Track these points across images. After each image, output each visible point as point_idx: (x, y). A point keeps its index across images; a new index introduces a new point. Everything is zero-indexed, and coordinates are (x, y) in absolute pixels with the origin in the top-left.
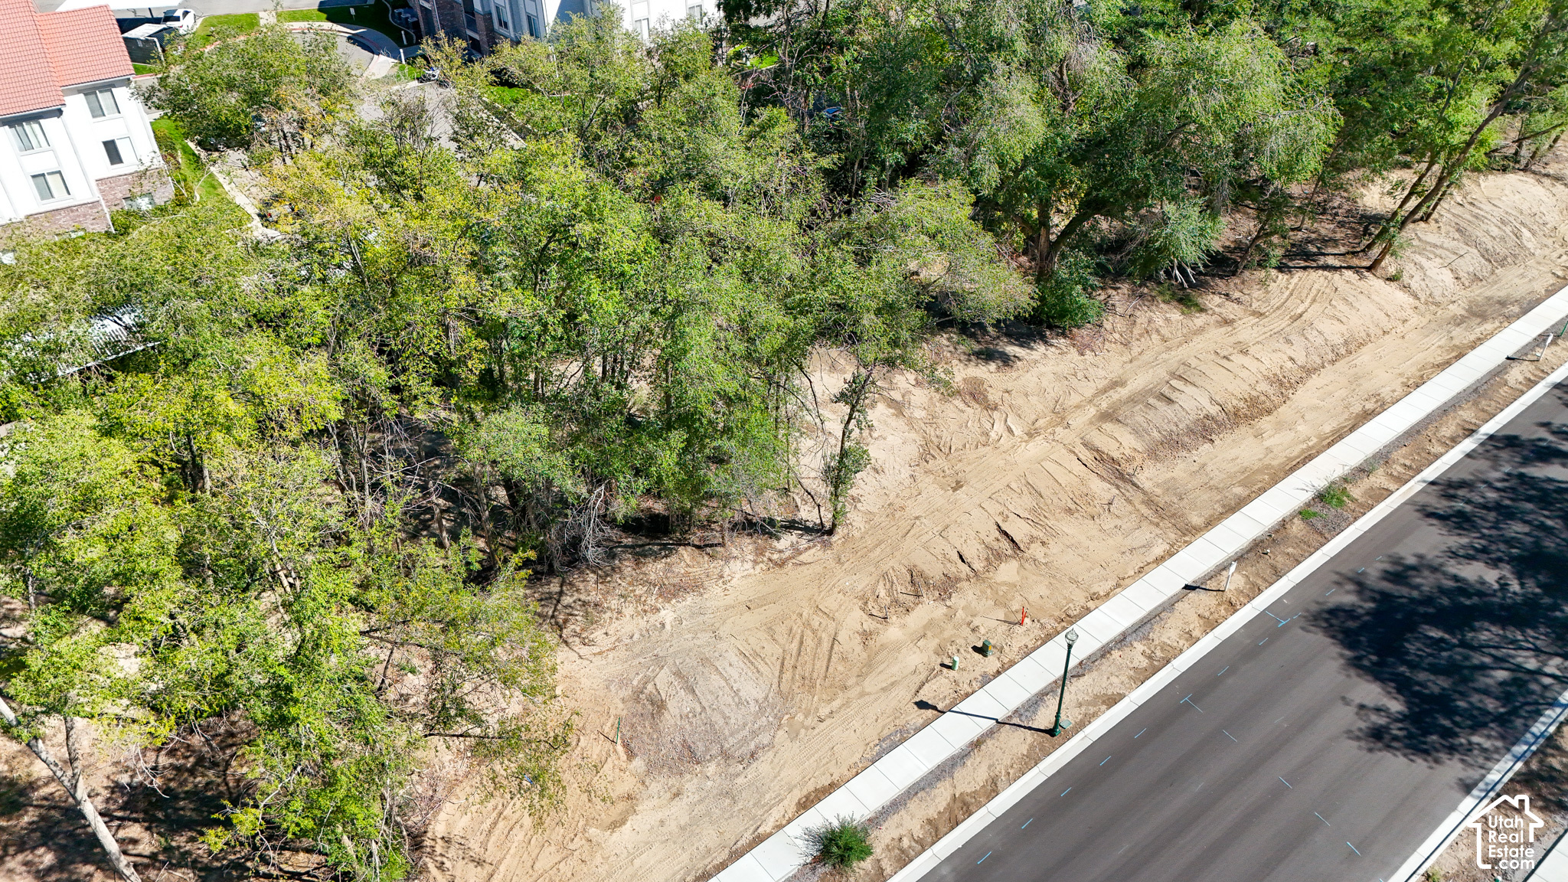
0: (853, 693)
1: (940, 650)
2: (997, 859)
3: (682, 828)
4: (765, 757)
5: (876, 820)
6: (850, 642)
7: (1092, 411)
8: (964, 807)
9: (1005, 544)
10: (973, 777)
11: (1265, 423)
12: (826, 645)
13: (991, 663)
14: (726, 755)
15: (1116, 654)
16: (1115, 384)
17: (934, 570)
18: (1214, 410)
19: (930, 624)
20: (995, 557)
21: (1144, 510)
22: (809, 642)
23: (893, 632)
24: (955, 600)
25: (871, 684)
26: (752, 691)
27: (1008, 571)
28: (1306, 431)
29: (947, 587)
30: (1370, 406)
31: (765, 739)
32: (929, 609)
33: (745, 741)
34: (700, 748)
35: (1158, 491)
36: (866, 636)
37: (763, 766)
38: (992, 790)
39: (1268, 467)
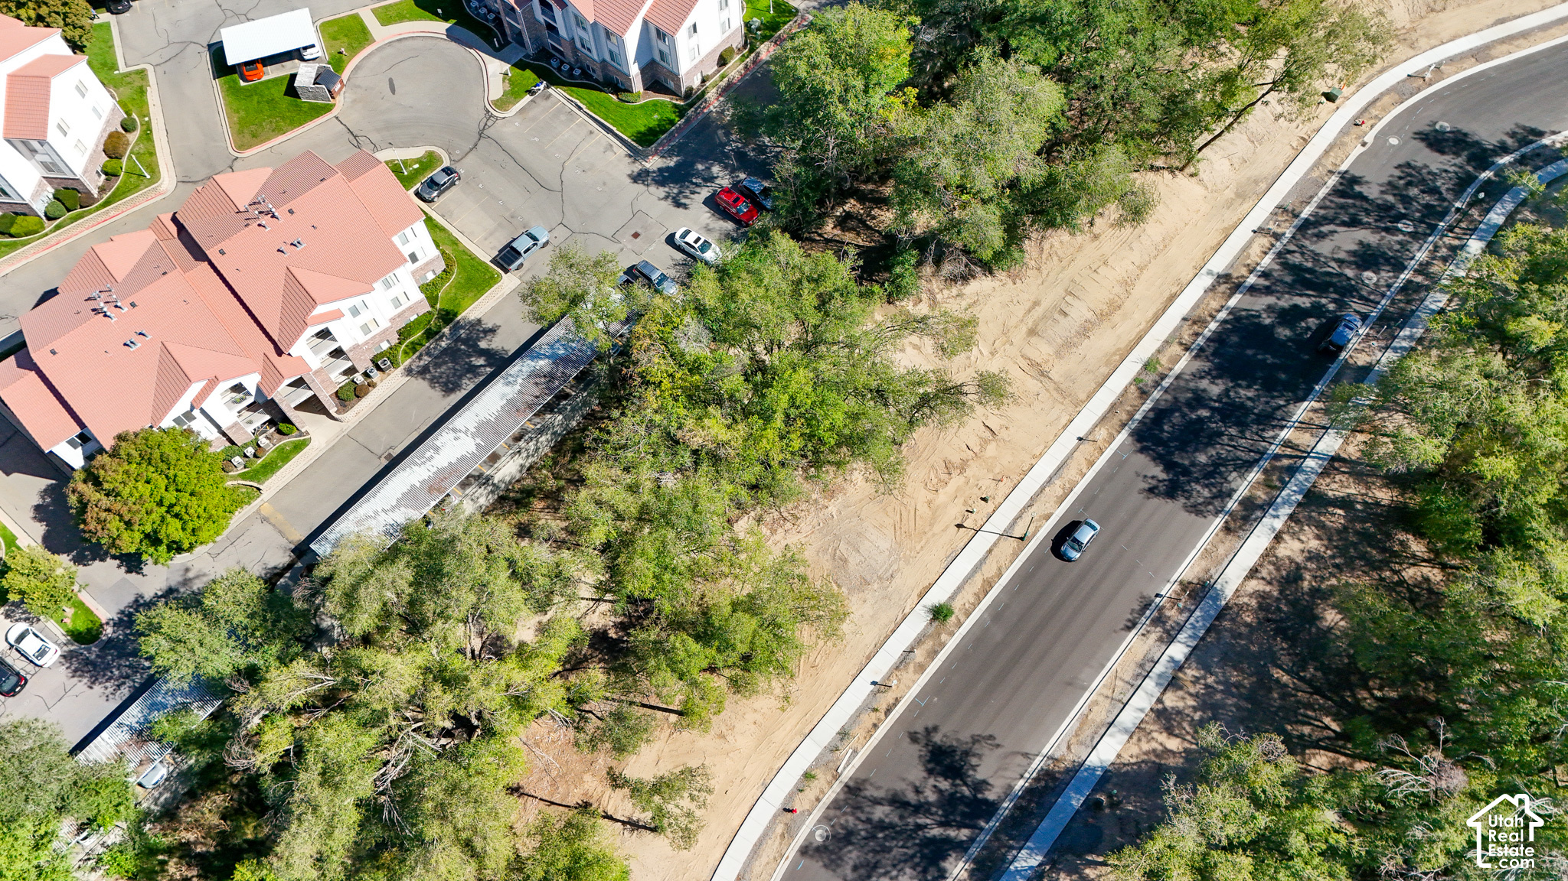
0: (929, 535)
1: (965, 503)
2: (1007, 607)
3: (872, 617)
4: (898, 576)
5: (952, 597)
6: (922, 509)
7: (1024, 329)
8: (988, 585)
9: (988, 434)
10: (989, 570)
11: (1116, 317)
12: (912, 513)
13: (990, 506)
14: (880, 578)
15: (1047, 489)
16: (1036, 303)
17: (955, 459)
18: (1089, 315)
19: (958, 489)
20: (985, 442)
21: (1055, 394)
22: (904, 514)
23: (942, 497)
24: (969, 472)
25: (937, 528)
26: (884, 545)
27: (991, 450)
28: (1140, 318)
29: (963, 467)
30: (1174, 290)
31: (895, 567)
32: (957, 481)
33: (887, 570)
34: (868, 578)
35: (1062, 380)
36: (929, 503)
37: (897, 581)
38: (1000, 575)
39: (1118, 350)
